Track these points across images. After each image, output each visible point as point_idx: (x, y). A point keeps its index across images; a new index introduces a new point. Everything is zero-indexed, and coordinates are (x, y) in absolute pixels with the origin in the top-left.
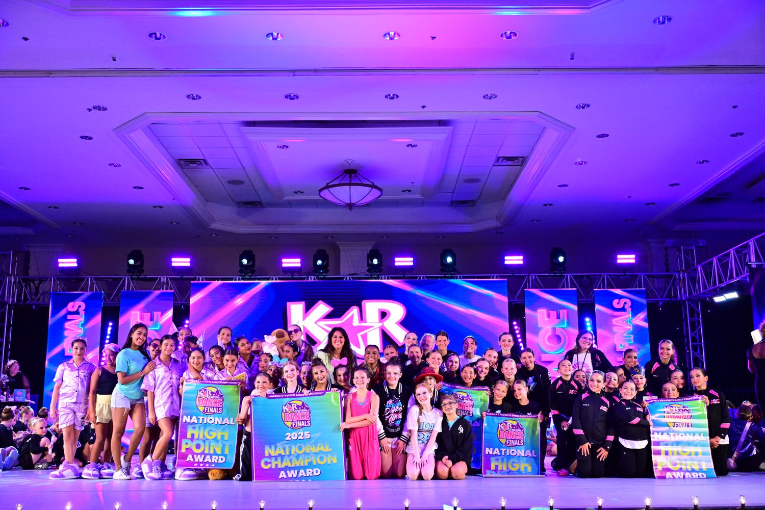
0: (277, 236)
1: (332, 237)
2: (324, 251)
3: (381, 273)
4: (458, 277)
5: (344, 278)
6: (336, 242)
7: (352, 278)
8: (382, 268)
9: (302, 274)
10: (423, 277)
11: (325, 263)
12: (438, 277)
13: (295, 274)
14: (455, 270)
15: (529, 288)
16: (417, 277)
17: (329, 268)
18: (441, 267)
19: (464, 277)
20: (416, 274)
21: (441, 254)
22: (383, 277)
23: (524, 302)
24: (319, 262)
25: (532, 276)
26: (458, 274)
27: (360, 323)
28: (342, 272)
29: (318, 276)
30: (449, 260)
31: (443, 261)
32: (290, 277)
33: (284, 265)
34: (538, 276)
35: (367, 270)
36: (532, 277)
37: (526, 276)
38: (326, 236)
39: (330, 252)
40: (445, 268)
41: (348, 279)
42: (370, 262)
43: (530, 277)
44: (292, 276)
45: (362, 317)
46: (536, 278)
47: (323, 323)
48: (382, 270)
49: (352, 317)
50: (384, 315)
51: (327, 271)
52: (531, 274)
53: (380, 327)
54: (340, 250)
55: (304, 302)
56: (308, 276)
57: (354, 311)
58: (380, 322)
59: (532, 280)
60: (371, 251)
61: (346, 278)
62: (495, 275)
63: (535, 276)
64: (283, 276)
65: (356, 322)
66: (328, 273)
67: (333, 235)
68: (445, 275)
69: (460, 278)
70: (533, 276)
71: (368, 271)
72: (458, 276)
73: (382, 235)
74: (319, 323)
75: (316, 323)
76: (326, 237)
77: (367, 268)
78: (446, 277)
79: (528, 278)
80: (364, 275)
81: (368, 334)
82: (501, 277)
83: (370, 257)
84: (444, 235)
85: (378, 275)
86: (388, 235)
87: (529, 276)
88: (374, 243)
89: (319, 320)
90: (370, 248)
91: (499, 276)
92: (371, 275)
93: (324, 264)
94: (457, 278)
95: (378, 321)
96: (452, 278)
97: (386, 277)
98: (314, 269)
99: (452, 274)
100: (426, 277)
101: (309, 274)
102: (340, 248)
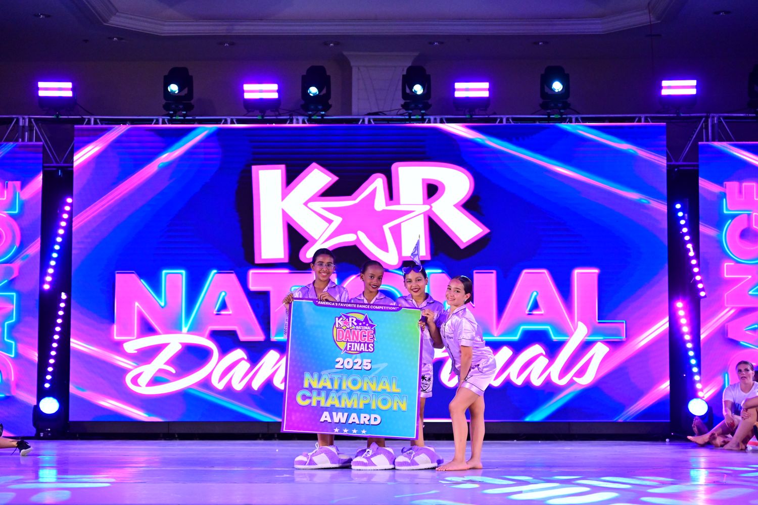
0: (234, 40)
1: (337, 44)
2: (322, 69)
3: (428, 112)
4: (574, 120)
5: (358, 120)
6: (345, 53)
7: (375, 120)
8: (430, 102)
9: (281, 112)
10: (508, 120)
11: (324, 91)
12: (534, 120)
13: (268, 113)
14: (566, 106)
15: (707, 140)
16: (495, 120)
17: (330, 102)
18: (541, 101)
19: (585, 120)
20: (495, 114)
21: (542, 76)
22: (432, 118)
23: (698, 166)
24: (313, 90)
25: (713, 117)
26: (573, 114)
27: (387, 205)
28: (354, 109)
29: (310, 116)
30: (557, 86)
31: (547, 90)
32: (259, 118)
33: (247, 96)
34: (724, 118)
35: (402, 106)
36: (713, 121)
37: (701, 118)
38: (325, 40)
39: (332, 71)
40: (550, 101)
41: (366, 122)
42: (408, 91)
43: (709, 120)
44: (263, 116)
45: (391, 194)
46: (720, 122)
47: (318, 206)
48: (430, 106)
49: (373, 193)
50: (432, 190)
51: (327, 107)
52: (712, 115)
53: (424, 213)
54: (350, 69)
55: (283, 166)
56: (292, 115)
57: (378, 183)
58: (424, 203)
59: (713, 126)
60: (410, 69)
61: (364, 121)
62: (643, 116)
63: (719, 118)
64: (244, 116)
65: (380, 203)
66: (330, 112)
67: (340, 40)
68: (549, 114)
69: (577, 121)
70: (715, 118)
71: (405, 106)
72: (574, 117)
73: (430, 39)
74: (310, 205)
75: (306, 204)
76: (326, 44)
77: (402, 102)
78: (549, 120)
79: (706, 121)
80: (397, 115)
81: (403, 225)
82: (654, 119)
83: (409, 81)
84: (547, 39)
85: (423, 115)
86: (443, 39)
87: (707, 118)
88: (416, 54)
89: (312, 199)
90: (409, 64)
91: (651, 118)
92: (410, 115)
93: (322, 94)
94: (571, 121)
95: (421, 201)
96: (563, 120)
97: (438, 118)
98: (303, 102)
99: (561, 114)
100: (514, 119)
101: (292, 114)
102: (352, 64)
